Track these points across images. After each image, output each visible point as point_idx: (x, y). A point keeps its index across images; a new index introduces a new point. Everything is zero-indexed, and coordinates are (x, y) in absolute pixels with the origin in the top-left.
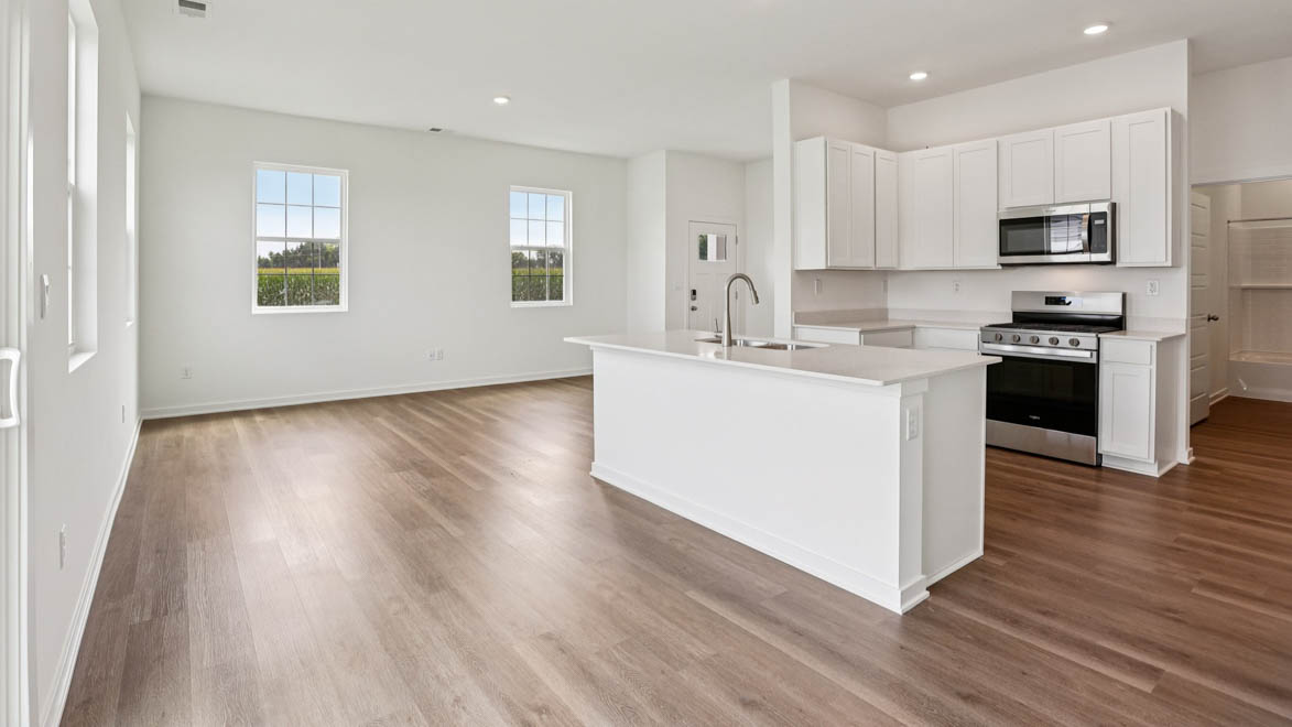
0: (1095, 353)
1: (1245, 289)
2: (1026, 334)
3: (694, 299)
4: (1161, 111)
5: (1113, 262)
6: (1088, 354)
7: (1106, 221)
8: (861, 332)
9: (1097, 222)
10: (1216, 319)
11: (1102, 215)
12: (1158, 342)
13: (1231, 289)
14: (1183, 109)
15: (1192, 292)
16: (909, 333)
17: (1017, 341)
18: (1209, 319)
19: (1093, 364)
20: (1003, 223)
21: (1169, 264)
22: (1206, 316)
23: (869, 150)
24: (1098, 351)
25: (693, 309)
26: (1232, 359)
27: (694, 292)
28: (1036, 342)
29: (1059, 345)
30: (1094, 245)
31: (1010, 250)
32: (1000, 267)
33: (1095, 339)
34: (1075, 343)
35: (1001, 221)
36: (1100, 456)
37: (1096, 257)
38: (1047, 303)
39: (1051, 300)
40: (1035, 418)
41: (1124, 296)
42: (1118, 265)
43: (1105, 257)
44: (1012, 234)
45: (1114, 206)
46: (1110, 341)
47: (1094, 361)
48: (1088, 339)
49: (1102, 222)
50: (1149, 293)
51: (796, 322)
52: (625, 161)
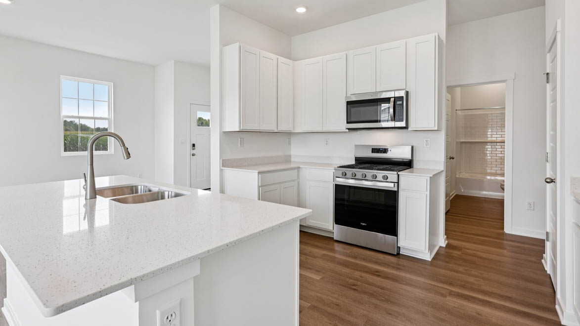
0: (396, 184)
1: (462, 143)
2: (359, 172)
3: (194, 149)
4: (433, 35)
5: (406, 128)
6: (392, 184)
7: (403, 102)
8: (259, 173)
9: (398, 103)
10: (453, 159)
11: (401, 98)
12: (430, 177)
13: (457, 143)
14: (443, 37)
15: (447, 144)
16: (296, 171)
17: (354, 177)
18: (450, 159)
19: (396, 191)
20: (349, 103)
21: (436, 129)
22: (449, 157)
23: (274, 57)
24: (398, 183)
25: (193, 155)
26: (457, 176)
27: (194, 145)
28: (364, 178)
29: (376, 179)
30: (397, 117)
31: (353, 120)
32: (347, 131)
33: (396, 176)
34: (386, 178)
35: (347, 102)
36: (399, 248)
37: (398, 124)
38: (372, 152)
39: (375, 150)
40: (364, 224)
41: (412, 147)
42: (409, 129)
43: (403, 124)
44: (354, 110)
45: (407, 93)
46: (405, 175)
47: (396, 189)
48: (392, 175)
49: (401, 102)
50: (425, 146)
51: (222, 167)
52: (153, 67)
